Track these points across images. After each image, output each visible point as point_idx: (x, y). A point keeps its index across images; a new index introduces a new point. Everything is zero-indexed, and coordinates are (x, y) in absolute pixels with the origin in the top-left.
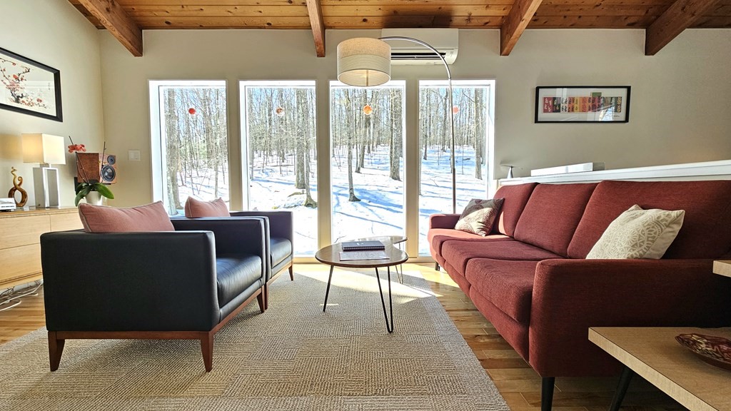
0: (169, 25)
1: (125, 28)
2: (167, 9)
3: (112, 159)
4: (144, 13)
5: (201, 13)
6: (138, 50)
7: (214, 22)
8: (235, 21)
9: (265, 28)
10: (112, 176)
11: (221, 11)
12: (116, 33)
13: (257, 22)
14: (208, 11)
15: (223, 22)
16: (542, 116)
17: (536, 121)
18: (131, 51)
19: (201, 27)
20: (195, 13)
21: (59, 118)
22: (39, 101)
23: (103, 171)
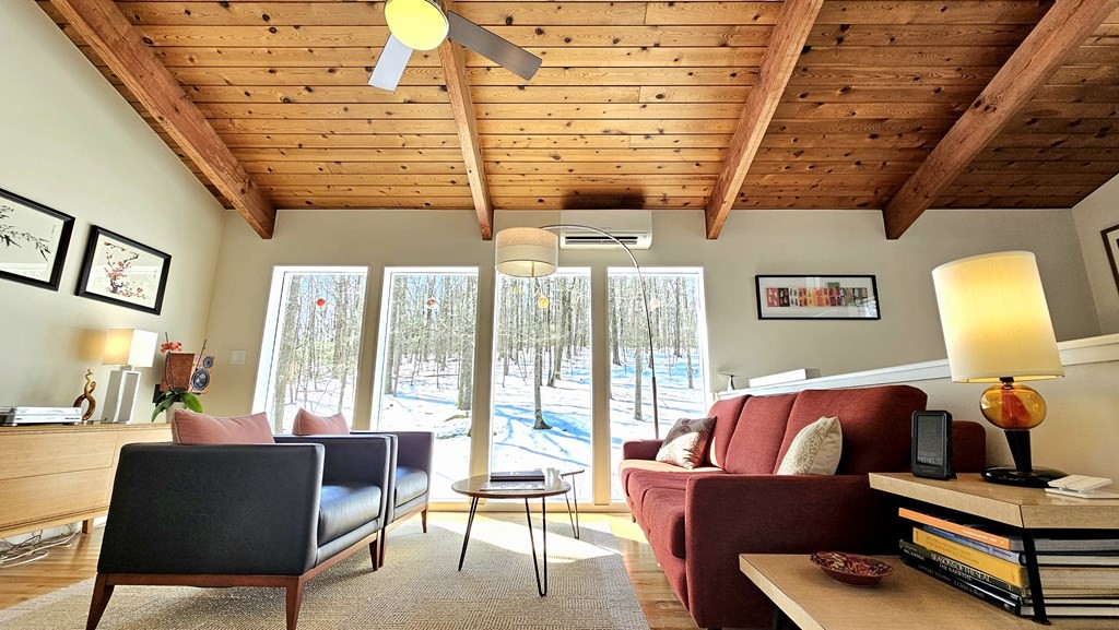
0: (309, 205)
1: (259, 211)
2: (310, 188)
3: (209, 362)
4: (283, 193)
5: (350, 193)
6: (267, 231)
7: (364, 202)
8: (388, 201)
9: (422, 208)
10: (205, 383)
11: (374, 192)
12: (248, 215)
13: (414, 202)
14: (356, 191)
15: (373, 202)
16: (766, 311)
17: (760, 317)
18: (260, 233)
19: (347, 207)
20: (341, 193)
21: (156, 311)
22: (139, 290)
23: (195, 377)
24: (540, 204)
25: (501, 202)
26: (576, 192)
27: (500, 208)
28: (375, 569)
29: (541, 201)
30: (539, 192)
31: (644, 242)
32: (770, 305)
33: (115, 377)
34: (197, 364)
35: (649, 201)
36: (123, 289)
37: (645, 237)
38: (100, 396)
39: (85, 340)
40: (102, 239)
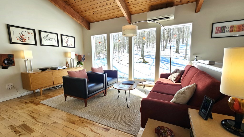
0: (95, 22)
1: (86, 25)
2: (93, 18)
3: (84, 56)
4: (89, 20)
5: (100, 18)
6: (89, 28)
7: (104, 19)
8: (108, 18)
9: (116, 18)
10: (84, 59)
11: (105, 16)
12: (84, 26)
13: (113, 17)
14: (102, 17)
15: (105, 18)
16: (214, 35)
17: (212, 38)
18: (87, 29)
19: (101, 21)
20: (99, 18)
21: (75, 47)
22: (71, 44)
23: (83, 58)
24: (142, 11)
25: (133, 12)
26: (152, 6)
27: (133, 14)
28: (105, 96)
29: (142, 10)
30: (142, 8)
31: (172, 18)
32: (216, 33)
33: (71, 60)
34: (82, 57)
35: (176, 3)
36: (68, 45)
37: (172, 16)
38: (69, 63)
39: (65, 54)
40: (63, 36)
